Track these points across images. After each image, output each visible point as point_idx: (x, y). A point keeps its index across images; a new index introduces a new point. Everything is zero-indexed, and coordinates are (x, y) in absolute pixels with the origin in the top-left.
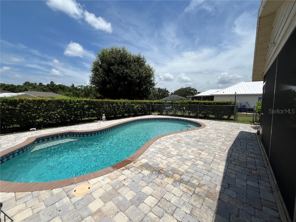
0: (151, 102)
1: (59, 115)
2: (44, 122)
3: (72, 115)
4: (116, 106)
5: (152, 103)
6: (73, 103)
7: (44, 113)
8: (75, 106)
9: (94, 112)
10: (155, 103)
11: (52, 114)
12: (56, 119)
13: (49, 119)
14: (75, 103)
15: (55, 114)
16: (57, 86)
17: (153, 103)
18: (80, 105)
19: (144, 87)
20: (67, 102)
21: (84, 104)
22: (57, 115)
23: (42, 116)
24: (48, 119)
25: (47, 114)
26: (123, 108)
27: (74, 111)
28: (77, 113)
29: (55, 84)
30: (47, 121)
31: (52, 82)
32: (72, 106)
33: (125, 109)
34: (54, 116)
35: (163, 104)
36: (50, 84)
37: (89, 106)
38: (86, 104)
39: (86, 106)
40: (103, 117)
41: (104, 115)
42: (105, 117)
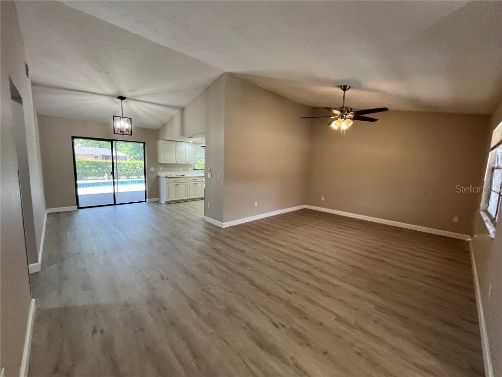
9: (97, 171)
37: (91, 166)
38: (88, 165)
39: (87, 166)
40: (105, 176)
41: (106, 174)
42: (107, 176)
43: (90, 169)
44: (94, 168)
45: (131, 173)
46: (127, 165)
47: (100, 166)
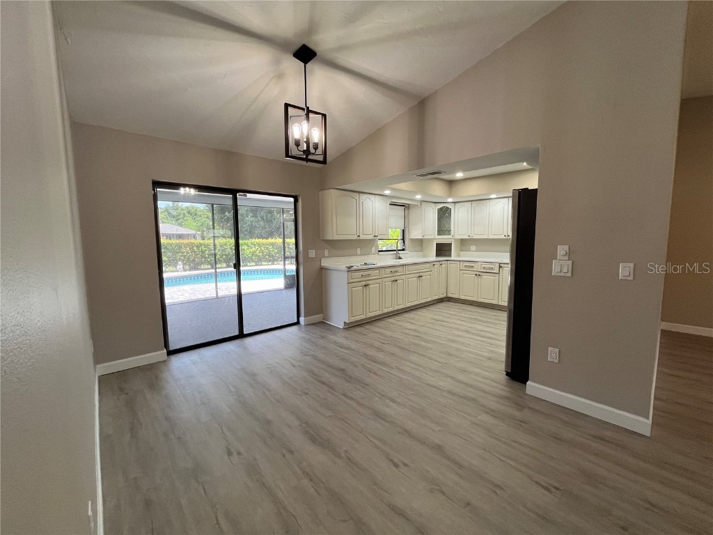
40: (178, 267)
42: (181, 267)
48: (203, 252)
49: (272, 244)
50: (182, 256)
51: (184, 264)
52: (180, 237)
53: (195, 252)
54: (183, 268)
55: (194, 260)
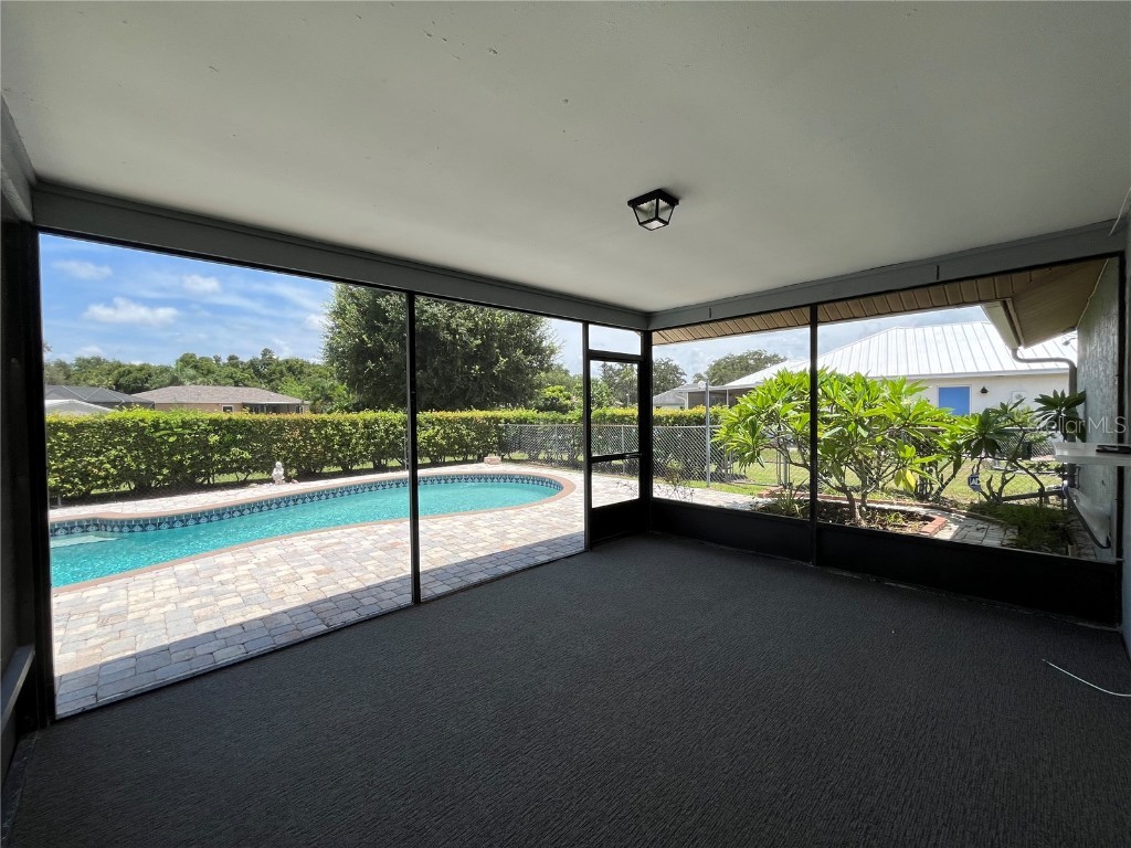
0: (493, 418)
1: (114, 467)
2: (62, 487)
3: (164, 466)
4: (335, 435)
5: (497, 420)
6: (164, 429)
7: (63, 462)
8: (172, 439)
9: (246, 455)
10: (507, 421)
11: (89, 463)
12: (106, 478)
13: (80, 479)
14: (171, 429)
15: (102, 463)
16: (279, 364)
17: (503, 421)
18: (189, 434)
19: (503, 361)
20: (144, 428)
21: (208, 432)
22: (108, 466)
23: (57, 470)
24: (76, 480)
25: (73, 465)
26: (368, 439)
27: (171, 455)
28: (181, 461)
29: (275, 357)
30: (74, 484)
31: (266, 352)
32: (160, 437)
33: (375, 445)
34: (95, 470)
35: (531, 423)
36: (260, 357)
37: (228, 437)
38: (216, 432)
39: (213, 439)
40: (275, 472)
41: (279, 463)
42: (281, 472)
43: (224, 447)
44: (235, 443)
45: (360, 452)
46: (347, 428)
47: (256, 438)
48: (328, 438)
49: (466, 421)
50: (282, 449)
51: (286, 466)
52: (275, 408)
53: (312, 439)
54: (285, 474)
55: (309, 456)
